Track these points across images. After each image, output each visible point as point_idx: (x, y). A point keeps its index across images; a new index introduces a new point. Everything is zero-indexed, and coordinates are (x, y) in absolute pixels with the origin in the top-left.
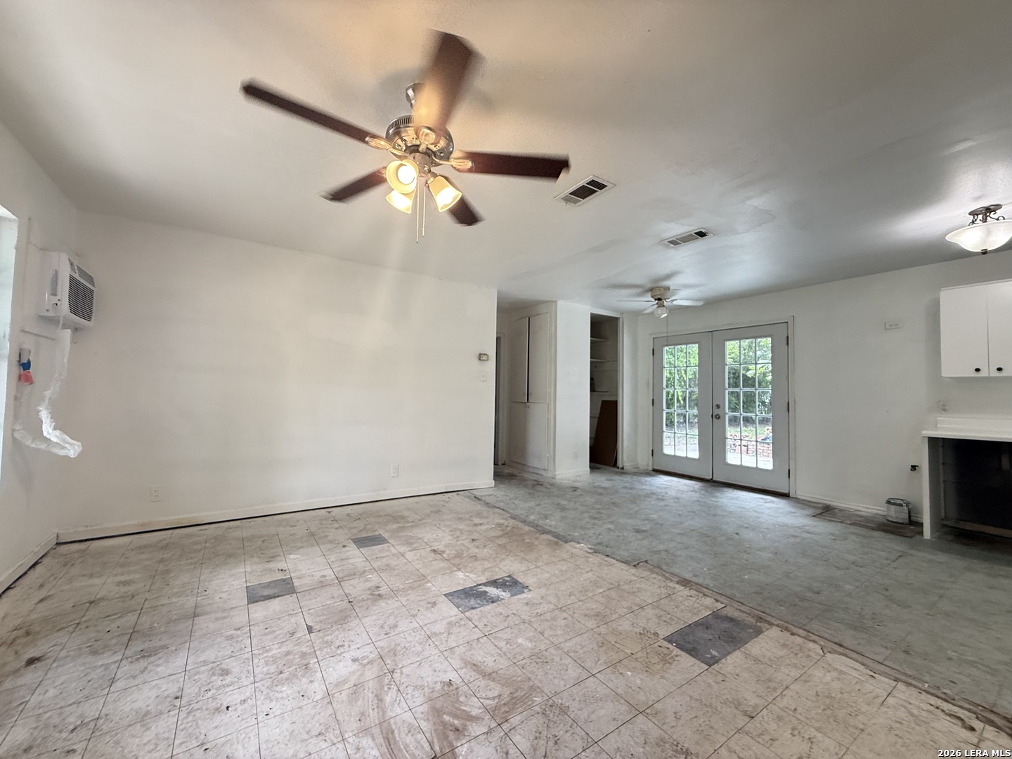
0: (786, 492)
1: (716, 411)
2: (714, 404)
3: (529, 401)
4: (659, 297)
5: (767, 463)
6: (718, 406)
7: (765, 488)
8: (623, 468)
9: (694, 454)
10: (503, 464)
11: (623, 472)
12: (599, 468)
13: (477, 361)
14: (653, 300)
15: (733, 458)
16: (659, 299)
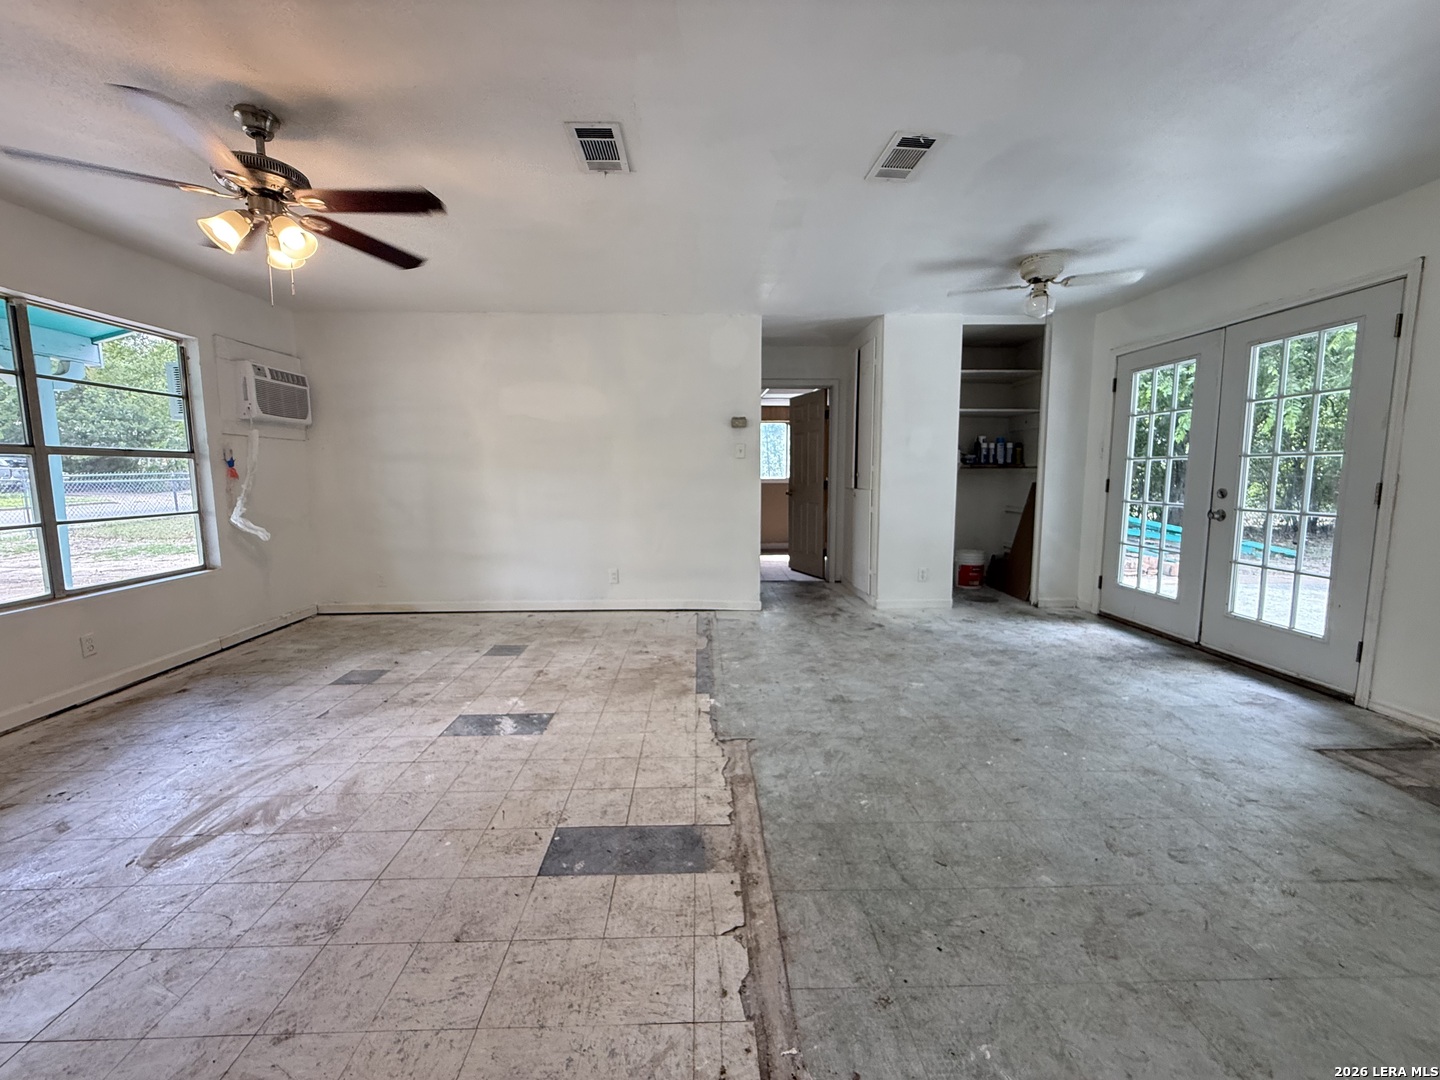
0: (1349, 691)
1: (1220, 504)
2: (1216, 490)
3: (859, 486)
4: (1034, 276)
5: (1313, 619)
6: (1223, 494)
7: (1302, 677)
8: (1036, 606)
9: (1170, 588)
10: (836, 582)
11: (1037, 613)
12: (993, 601)
13: (728, 430)
14: (1025, 283)
15: (1244, 602)
16: (1036, 281)
